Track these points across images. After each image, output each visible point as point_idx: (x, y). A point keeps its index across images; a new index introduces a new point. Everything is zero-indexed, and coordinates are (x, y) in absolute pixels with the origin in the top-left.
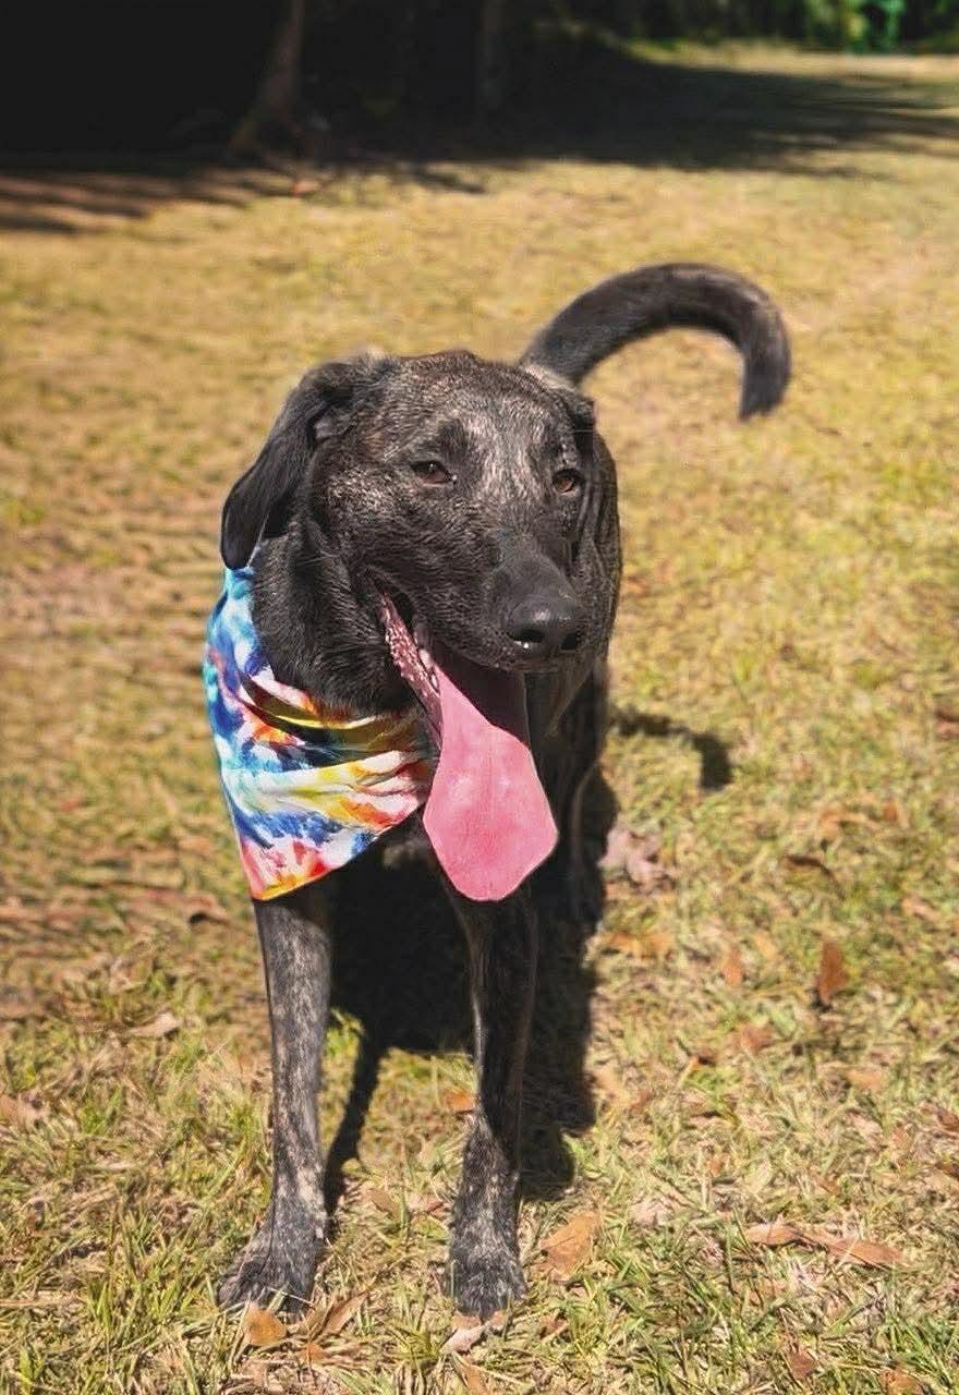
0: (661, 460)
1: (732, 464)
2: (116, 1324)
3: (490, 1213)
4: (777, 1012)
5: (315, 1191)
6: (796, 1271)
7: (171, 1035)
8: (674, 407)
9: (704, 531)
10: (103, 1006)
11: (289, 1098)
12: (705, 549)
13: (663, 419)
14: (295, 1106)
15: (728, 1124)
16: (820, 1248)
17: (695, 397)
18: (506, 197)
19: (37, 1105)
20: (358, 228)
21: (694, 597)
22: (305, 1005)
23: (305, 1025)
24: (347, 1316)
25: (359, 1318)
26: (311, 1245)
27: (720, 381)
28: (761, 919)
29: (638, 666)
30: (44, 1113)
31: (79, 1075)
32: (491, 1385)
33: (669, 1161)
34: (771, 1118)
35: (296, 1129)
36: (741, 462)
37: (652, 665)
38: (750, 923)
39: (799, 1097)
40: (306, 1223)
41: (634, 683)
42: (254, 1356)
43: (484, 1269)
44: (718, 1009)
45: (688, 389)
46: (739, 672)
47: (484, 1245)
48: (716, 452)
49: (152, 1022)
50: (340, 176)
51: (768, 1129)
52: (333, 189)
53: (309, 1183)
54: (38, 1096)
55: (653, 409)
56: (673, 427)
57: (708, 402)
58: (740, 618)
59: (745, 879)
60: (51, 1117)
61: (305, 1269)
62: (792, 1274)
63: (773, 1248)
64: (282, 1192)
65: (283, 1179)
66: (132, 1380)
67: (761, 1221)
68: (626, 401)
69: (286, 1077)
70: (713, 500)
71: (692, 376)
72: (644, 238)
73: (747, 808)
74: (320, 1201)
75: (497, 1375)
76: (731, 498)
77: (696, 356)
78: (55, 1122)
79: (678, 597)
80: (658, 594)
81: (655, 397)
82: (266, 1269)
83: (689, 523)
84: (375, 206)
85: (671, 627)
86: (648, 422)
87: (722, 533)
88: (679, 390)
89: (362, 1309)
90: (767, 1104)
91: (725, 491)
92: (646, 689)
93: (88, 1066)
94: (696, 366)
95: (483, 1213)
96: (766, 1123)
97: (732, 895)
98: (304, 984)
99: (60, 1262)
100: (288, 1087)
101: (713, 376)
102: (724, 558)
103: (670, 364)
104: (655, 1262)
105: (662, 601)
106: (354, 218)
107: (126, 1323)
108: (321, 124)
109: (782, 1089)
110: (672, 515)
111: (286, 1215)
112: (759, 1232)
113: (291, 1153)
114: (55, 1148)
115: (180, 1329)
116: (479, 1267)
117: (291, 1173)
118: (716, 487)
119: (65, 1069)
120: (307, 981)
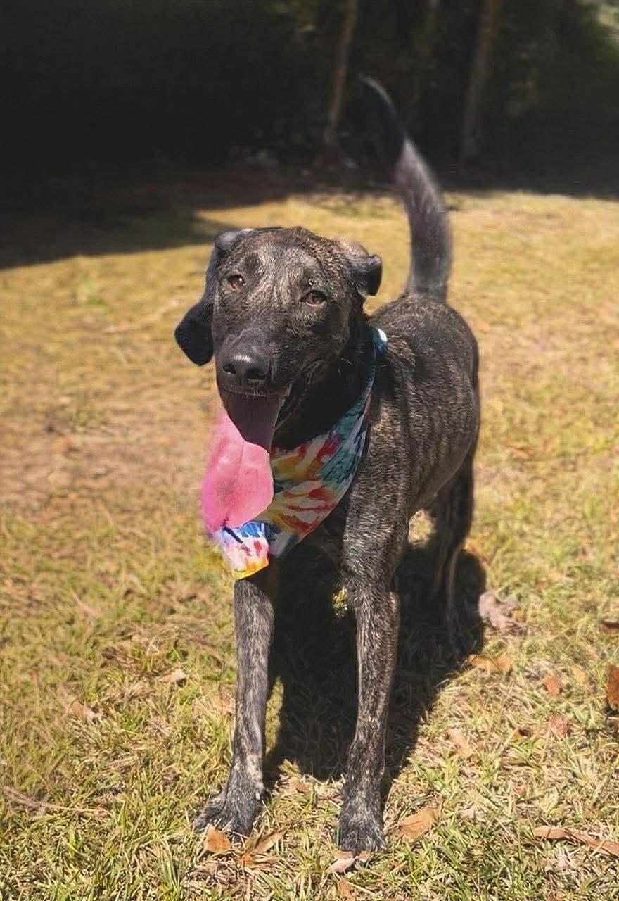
0: (555, 378)
1: (606, 384)
2: (129, 827)
3: (363, 794)
4: (578, 711)
5: (257, 769)
6: (565, 856)
7: (181, 683)
8: (570, 346)
9: (578, 424)
10: (141, 662)
11: (244, 708)
12: (578, 434)
13: (561, 354)
14: (247, 714)
15: (534, 771)
16: (582, 843)
17: (585, 341)
18: (473, 214)
19: (95, 710)
20: (367, 230)
21: (564, 464)
22: (258, 652)
23: (257, 664)
24: (270, 845)
25: (277, 847)
26: (252, 802)
27: (605, 333)
28: (579, 659)
29: (517, 501)
30: (99, 715)
31: (122, 696)
32: (356, 893)
33: (490, 786)
34: (563, 770)
35: (247, 729)
36: (612, 384)
37: (527, 502)
38: (570, 659)
39: (583, 761)
40: (251, 788)
41: (513, 511)
42: (210, 858)
43: (358, 829)
44: (540, 706)
45: (581, 335)
46: (587, 510)
47: (359, 815)
48: (595, 377)
49: (170, 674)
50: (361, 197)
51: (560, 776)
52: (355, 205)
53: (253, 764)
54: (97, 705)
55: (555, 348)
56: (567, 360)
57: (594, 345)
58: (595, 479)
59: (571, 633)
60: (103, 718)
61: (248, 817)
62: (561, 857)
63: (551, 841)
64: (237, 767)
65: (237, 760)
66: (134, 857)
67: (545, 824)
68: (536, 341)
69: (243, 695)
70: (588, 406)
71: (586, 329)
72: (568, 242)
73: (580, 592)
74: (260, 775)
75: (361, 889)
76: (602, 405)
77: (591, 316)
78: (105, 721)
79: (554, 462)
80: (538, 460)
81: (558, 340)
82: (223, 813)
83: (569, 417)
84: (382, 217)
85: (544, 480)
86: (550, 354)
87: (591, 425)
88: (574, 336)
89: (280, 843)
90: (561, 762)
91: (598, 400)
92: (519, 515)
93: (128, 692)
94: (591, 322)
95: (359, 793)
96: (560, 772)
97: (561, 642)
98: (257, 638)
99: (99, 793)
100: (244, 701)
101: (601, 329)
102: (590, 442)
103: (572, 321)
104: (471, 839)
105: (540, 464)
106: (366, 223)
107: (134, 828)
108: (350, 164)
109: (574, 755)
110: (557, 412)
111: (238, 783)
112: (543, 830)
113: (244, 744)
114: (103, 734)
115: (166, 837)
116: (356, 827)
117: (243, 756)
118: (592, 398)
119: (114, 693)
120: (260, 636)
